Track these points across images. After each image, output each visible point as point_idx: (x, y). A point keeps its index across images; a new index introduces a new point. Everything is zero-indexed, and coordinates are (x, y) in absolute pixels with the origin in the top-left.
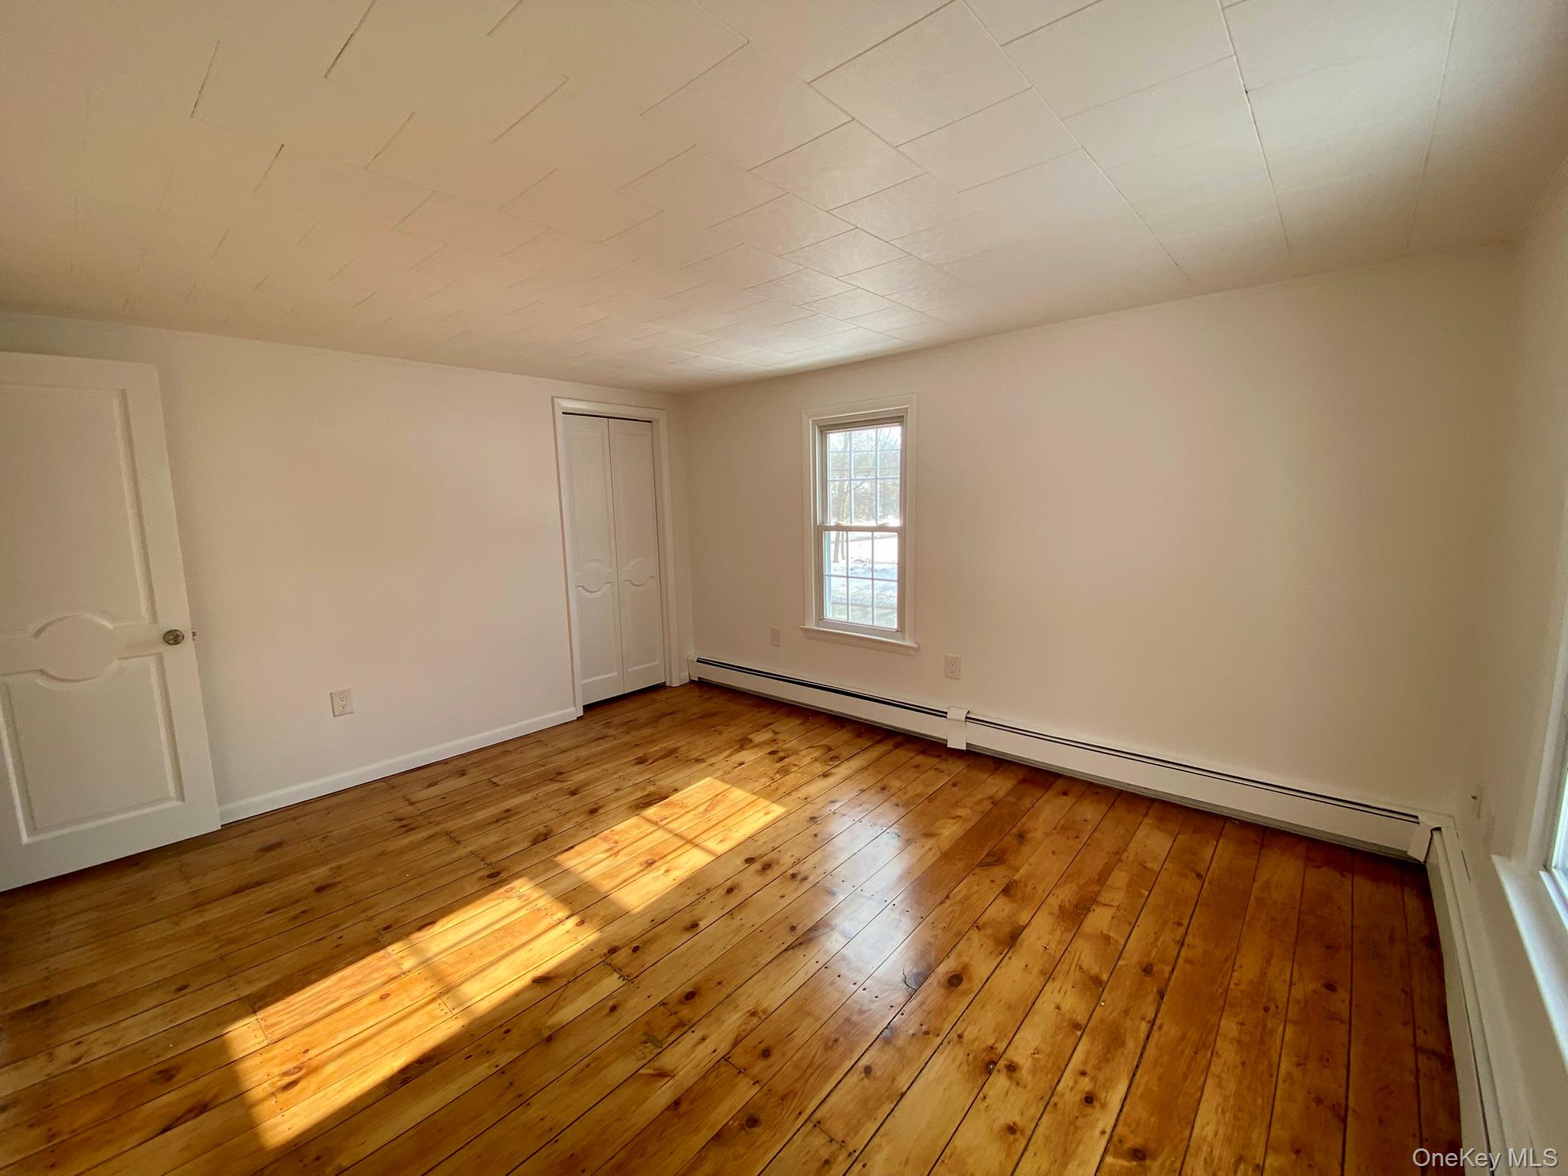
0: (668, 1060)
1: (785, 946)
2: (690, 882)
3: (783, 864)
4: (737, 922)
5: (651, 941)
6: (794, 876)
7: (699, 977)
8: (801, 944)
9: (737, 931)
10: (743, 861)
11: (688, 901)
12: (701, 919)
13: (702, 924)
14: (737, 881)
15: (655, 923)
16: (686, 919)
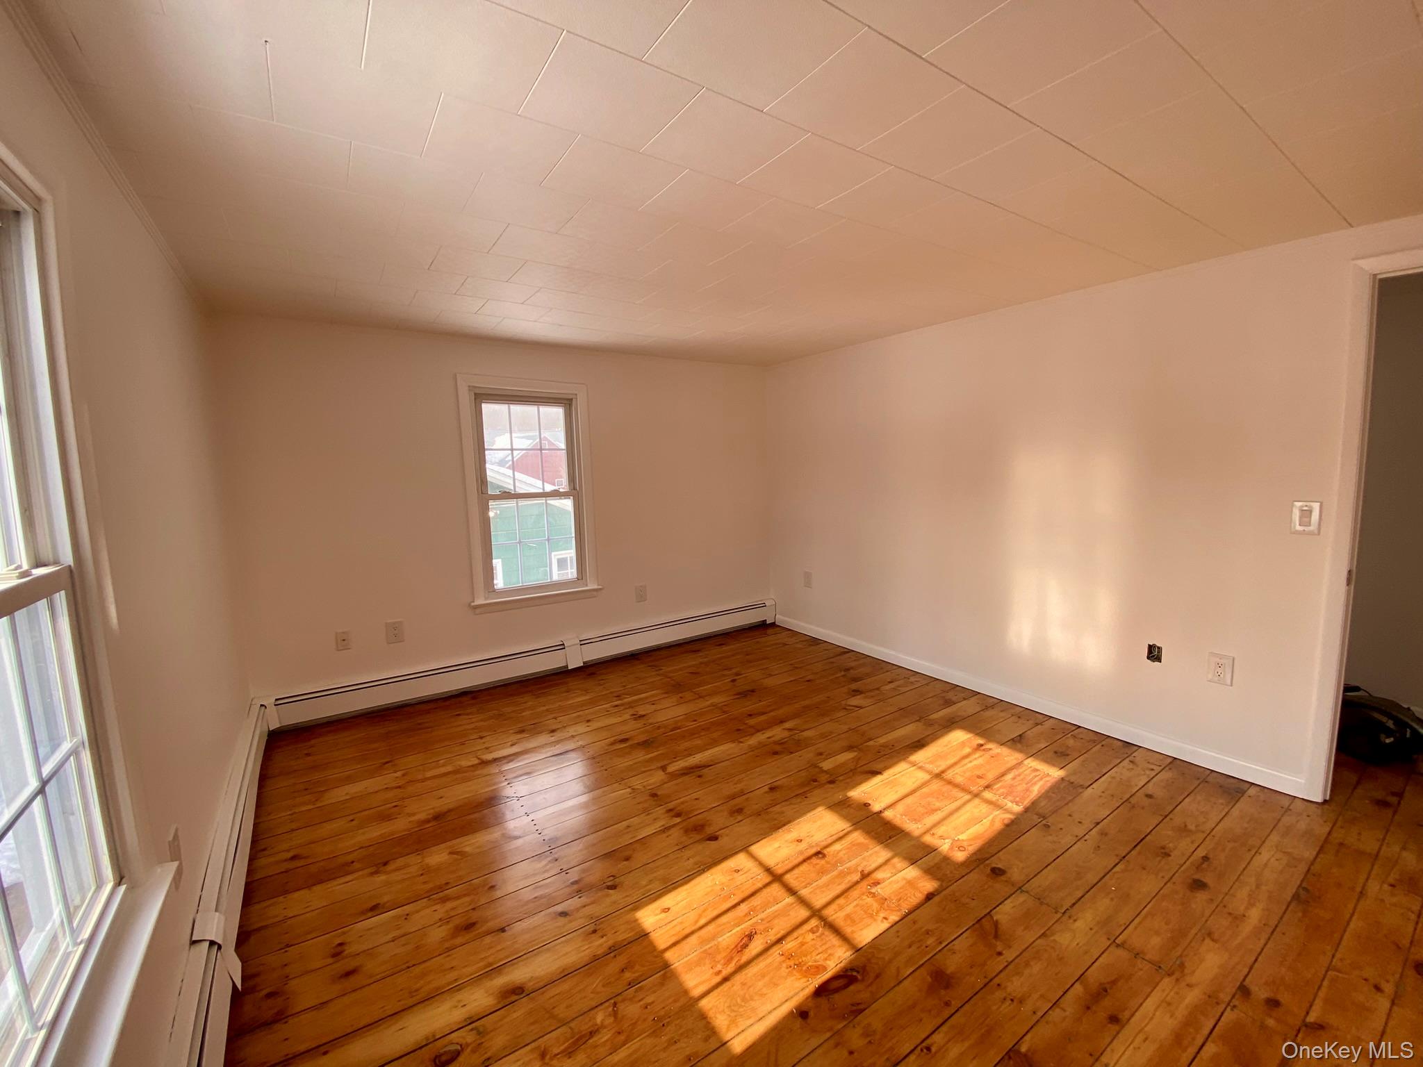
0: (786, 734)
1: (710, 768)
2: (777, 825)
3: (681, 828)
4: (739, 786)
5: (802, 785)
6: (678, 815)
7: (770, 761)
8: (699, 767)
9: (740, 781)
10: (720, 838)
11: (777, 808)
12: (766, 792)
13: (766, 789)
14: (732, 819)
15: (804, 795)
16: (777, 795)
